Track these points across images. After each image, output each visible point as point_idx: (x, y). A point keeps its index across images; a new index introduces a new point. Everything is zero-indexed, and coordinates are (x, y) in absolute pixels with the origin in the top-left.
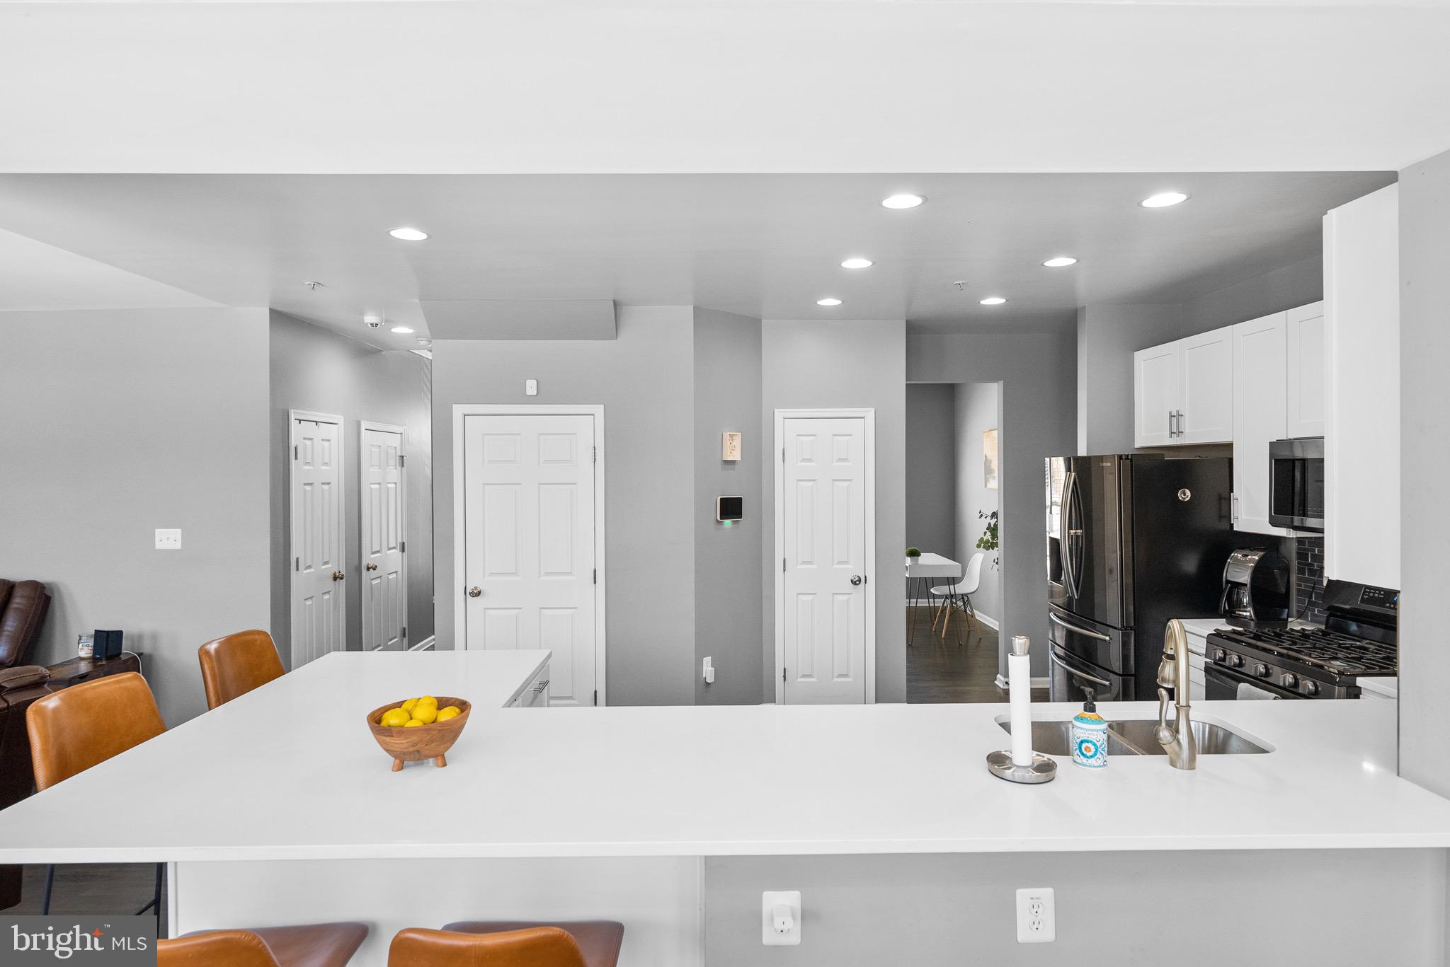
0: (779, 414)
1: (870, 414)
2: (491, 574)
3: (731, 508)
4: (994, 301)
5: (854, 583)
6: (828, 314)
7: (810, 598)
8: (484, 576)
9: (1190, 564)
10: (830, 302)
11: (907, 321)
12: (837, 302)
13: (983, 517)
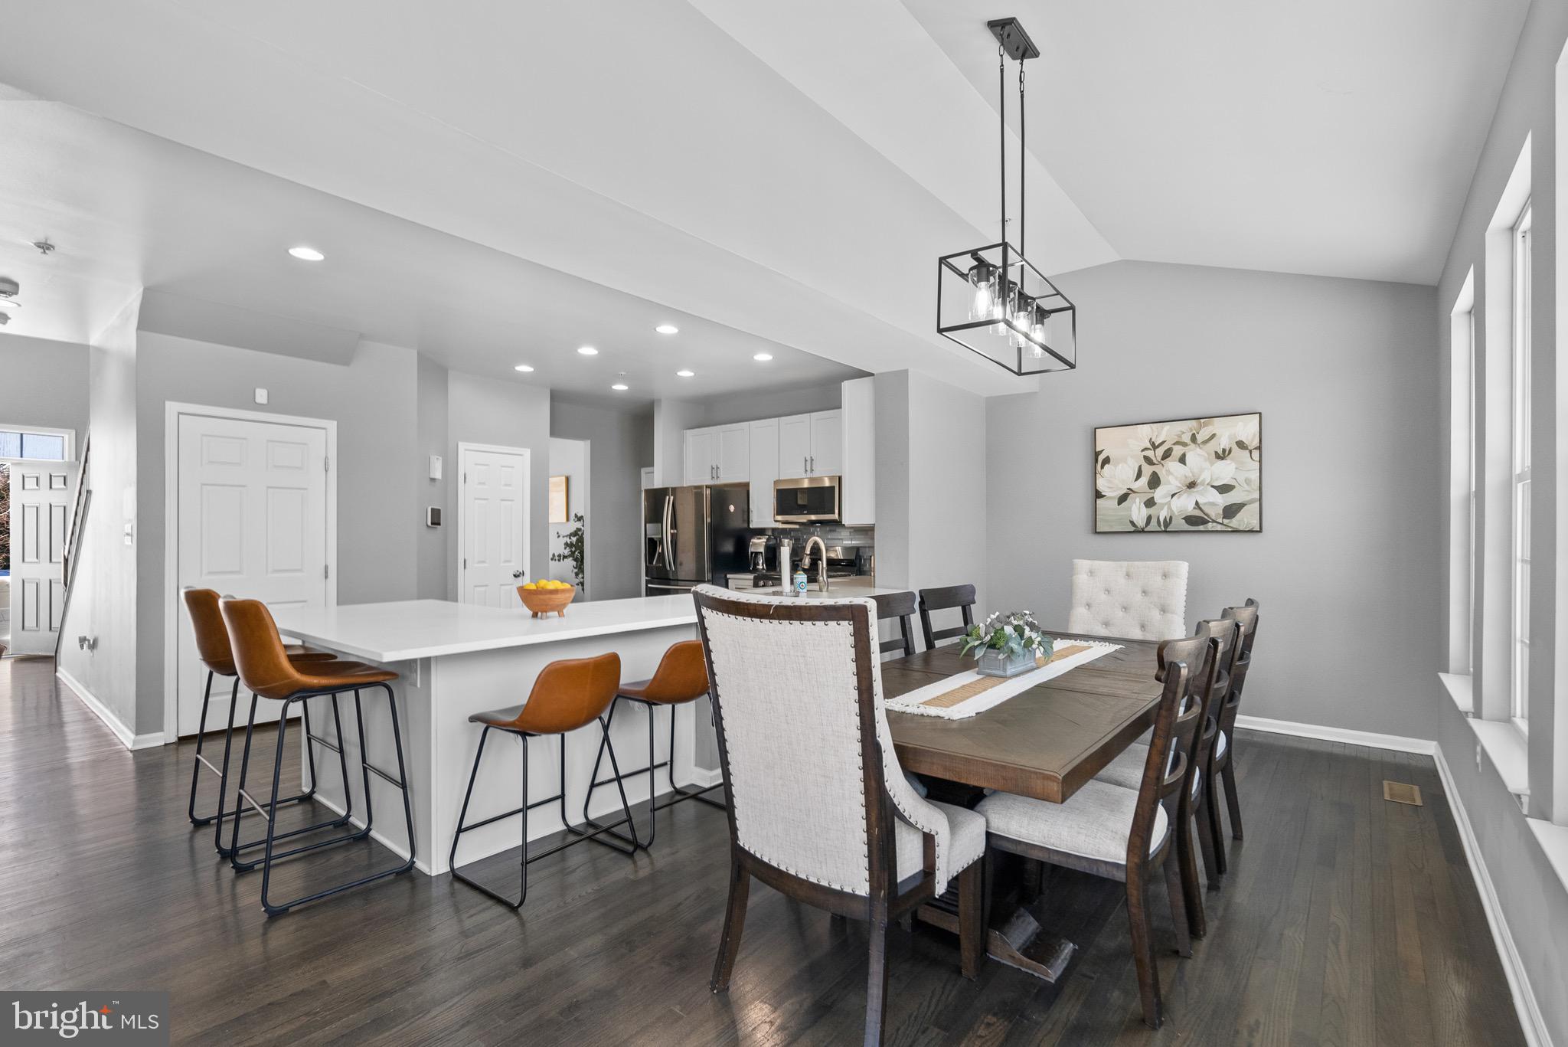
0: (462, 446)
1: (527, 453)
2: (210, 573)
3: (436, 519)
4: (620, 387)
5: (515, 576)
6: (522, 379)
7: (483, 589)
8: (201, 575)
9: (728, 547)
10: (524, 368)
11: (551, 391)
12: (530, 369)
13: (561, 537)
